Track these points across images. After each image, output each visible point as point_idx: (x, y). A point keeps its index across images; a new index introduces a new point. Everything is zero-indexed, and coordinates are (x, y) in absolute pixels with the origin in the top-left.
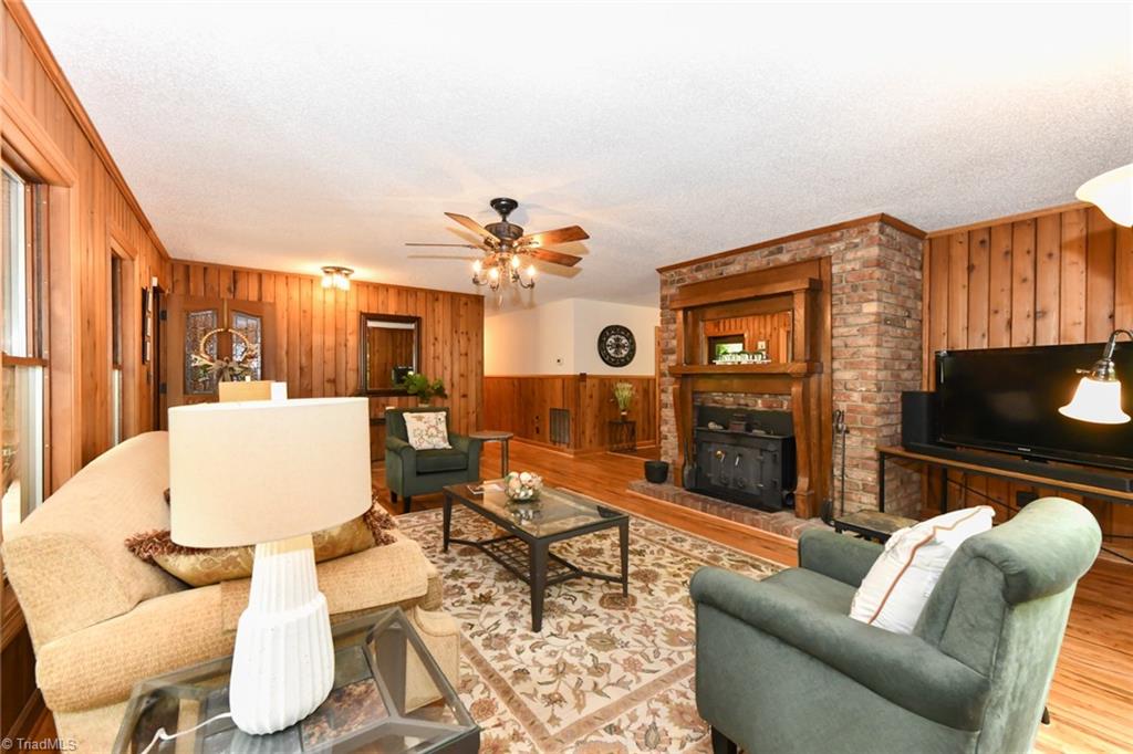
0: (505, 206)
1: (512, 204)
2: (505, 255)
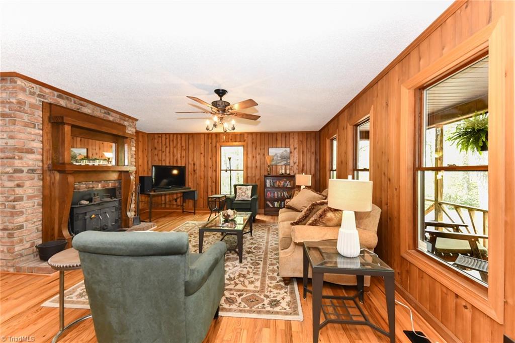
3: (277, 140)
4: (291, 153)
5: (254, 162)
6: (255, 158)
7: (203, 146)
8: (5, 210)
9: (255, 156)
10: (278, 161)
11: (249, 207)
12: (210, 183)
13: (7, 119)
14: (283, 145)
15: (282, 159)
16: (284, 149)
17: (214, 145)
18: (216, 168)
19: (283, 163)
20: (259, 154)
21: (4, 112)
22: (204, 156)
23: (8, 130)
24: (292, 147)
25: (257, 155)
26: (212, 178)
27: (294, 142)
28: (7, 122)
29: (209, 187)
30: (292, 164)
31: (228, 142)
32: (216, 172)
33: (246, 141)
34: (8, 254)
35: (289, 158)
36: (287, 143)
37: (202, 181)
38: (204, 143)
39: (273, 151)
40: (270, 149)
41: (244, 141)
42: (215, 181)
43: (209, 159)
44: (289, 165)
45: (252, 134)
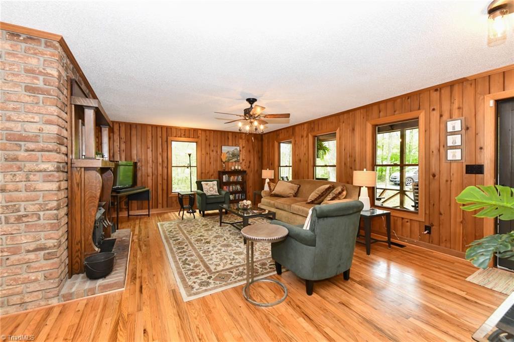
0: (251, 101)
1: (254, 100)
2: (252, 120)
3: (228, 138)
4: (240, 151)
5: (208, 158)
6: (208, 155)
7: (150, 139)
8: (39, 222)
9: (209, 153)
10: (230, 158)
11: (223, 200)
12: (160, 181)
13: (41, 96)
14: (234, 145)
15: (233, 156)
16: (235, 147)
17: (165, 139)
18: (167, 164)
19: (234, 160)
20: (213, 151)
21: (34, 86)
22: (152, 151)
23: (43, 111)
24: (241, 147)
25: (211, 151)
26: (162, 175)
27: (242, 142)
28: (41, 100)
29: (159, 185)
30: (241, 161)
31: (181, 137)
32: (167, 169)
33: (200, 137)
34: (46, 282)
35: (239, 156)
36: (237, 143)
37: (150, 179)
38: (152, 137)
39: (225, 149)
40: (223, 147)
41: (198, 137)
42: (166, 178)
43: (159, 155)
44: (239, 162)
45: (205, 131)
